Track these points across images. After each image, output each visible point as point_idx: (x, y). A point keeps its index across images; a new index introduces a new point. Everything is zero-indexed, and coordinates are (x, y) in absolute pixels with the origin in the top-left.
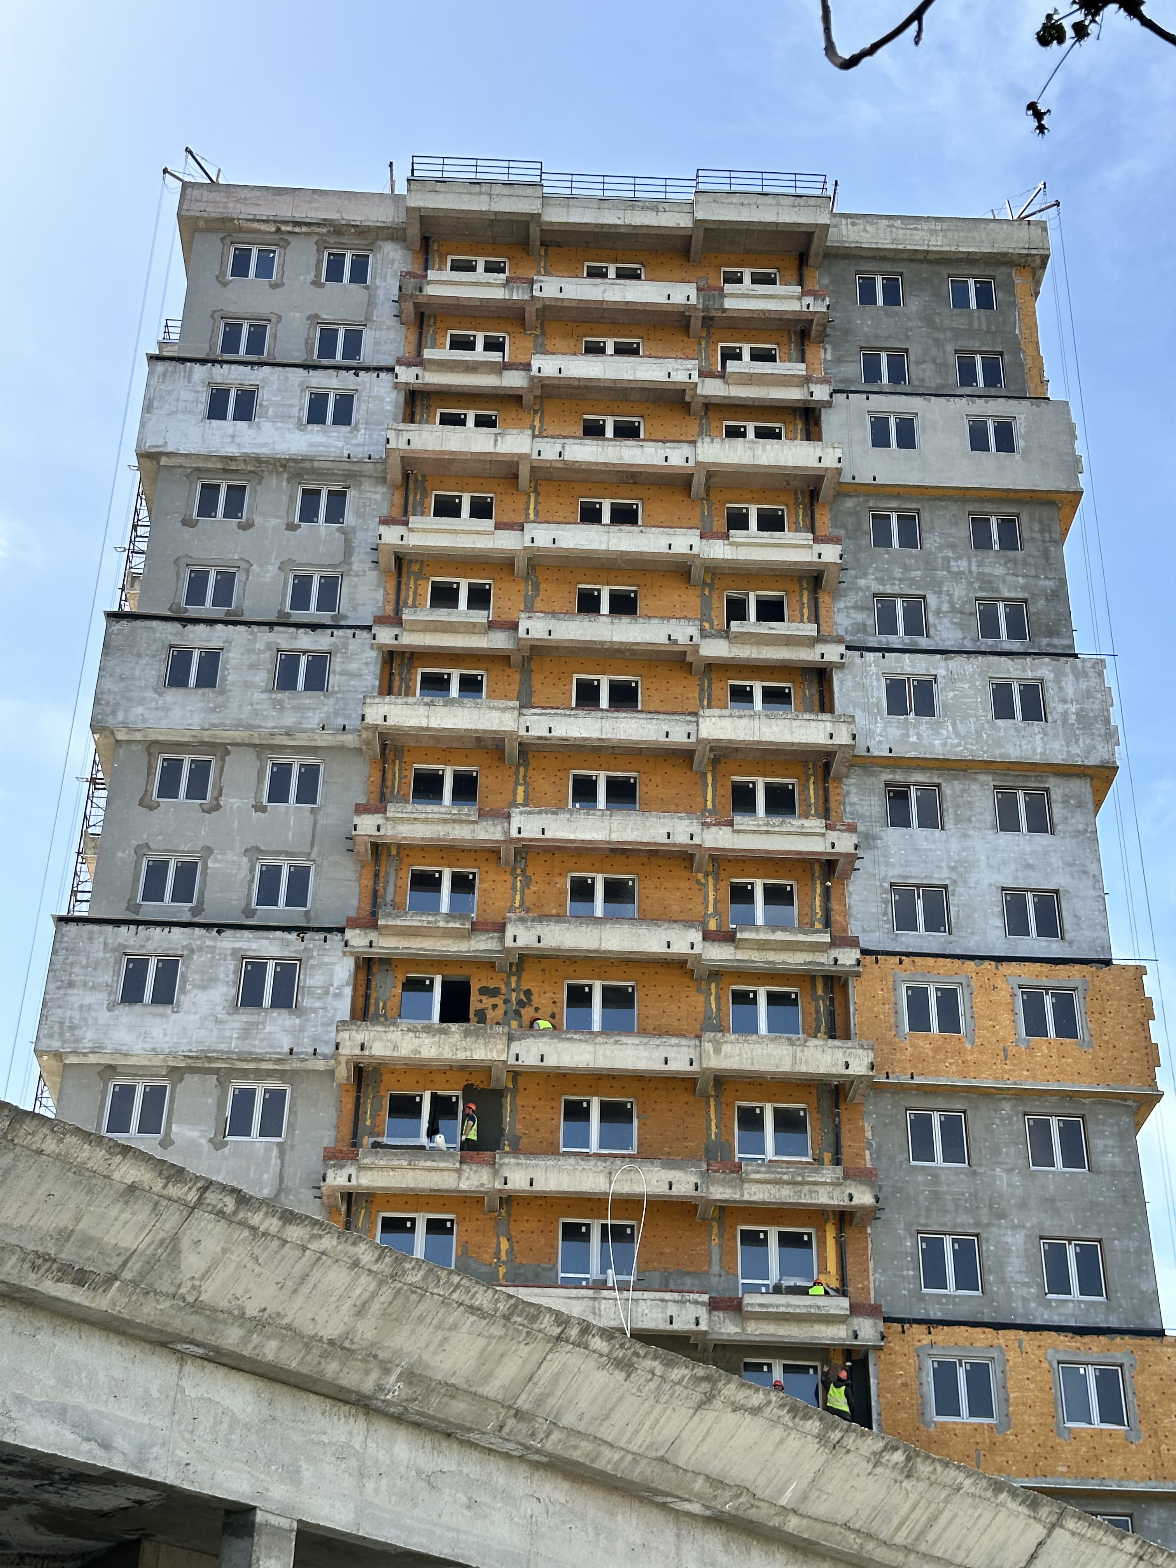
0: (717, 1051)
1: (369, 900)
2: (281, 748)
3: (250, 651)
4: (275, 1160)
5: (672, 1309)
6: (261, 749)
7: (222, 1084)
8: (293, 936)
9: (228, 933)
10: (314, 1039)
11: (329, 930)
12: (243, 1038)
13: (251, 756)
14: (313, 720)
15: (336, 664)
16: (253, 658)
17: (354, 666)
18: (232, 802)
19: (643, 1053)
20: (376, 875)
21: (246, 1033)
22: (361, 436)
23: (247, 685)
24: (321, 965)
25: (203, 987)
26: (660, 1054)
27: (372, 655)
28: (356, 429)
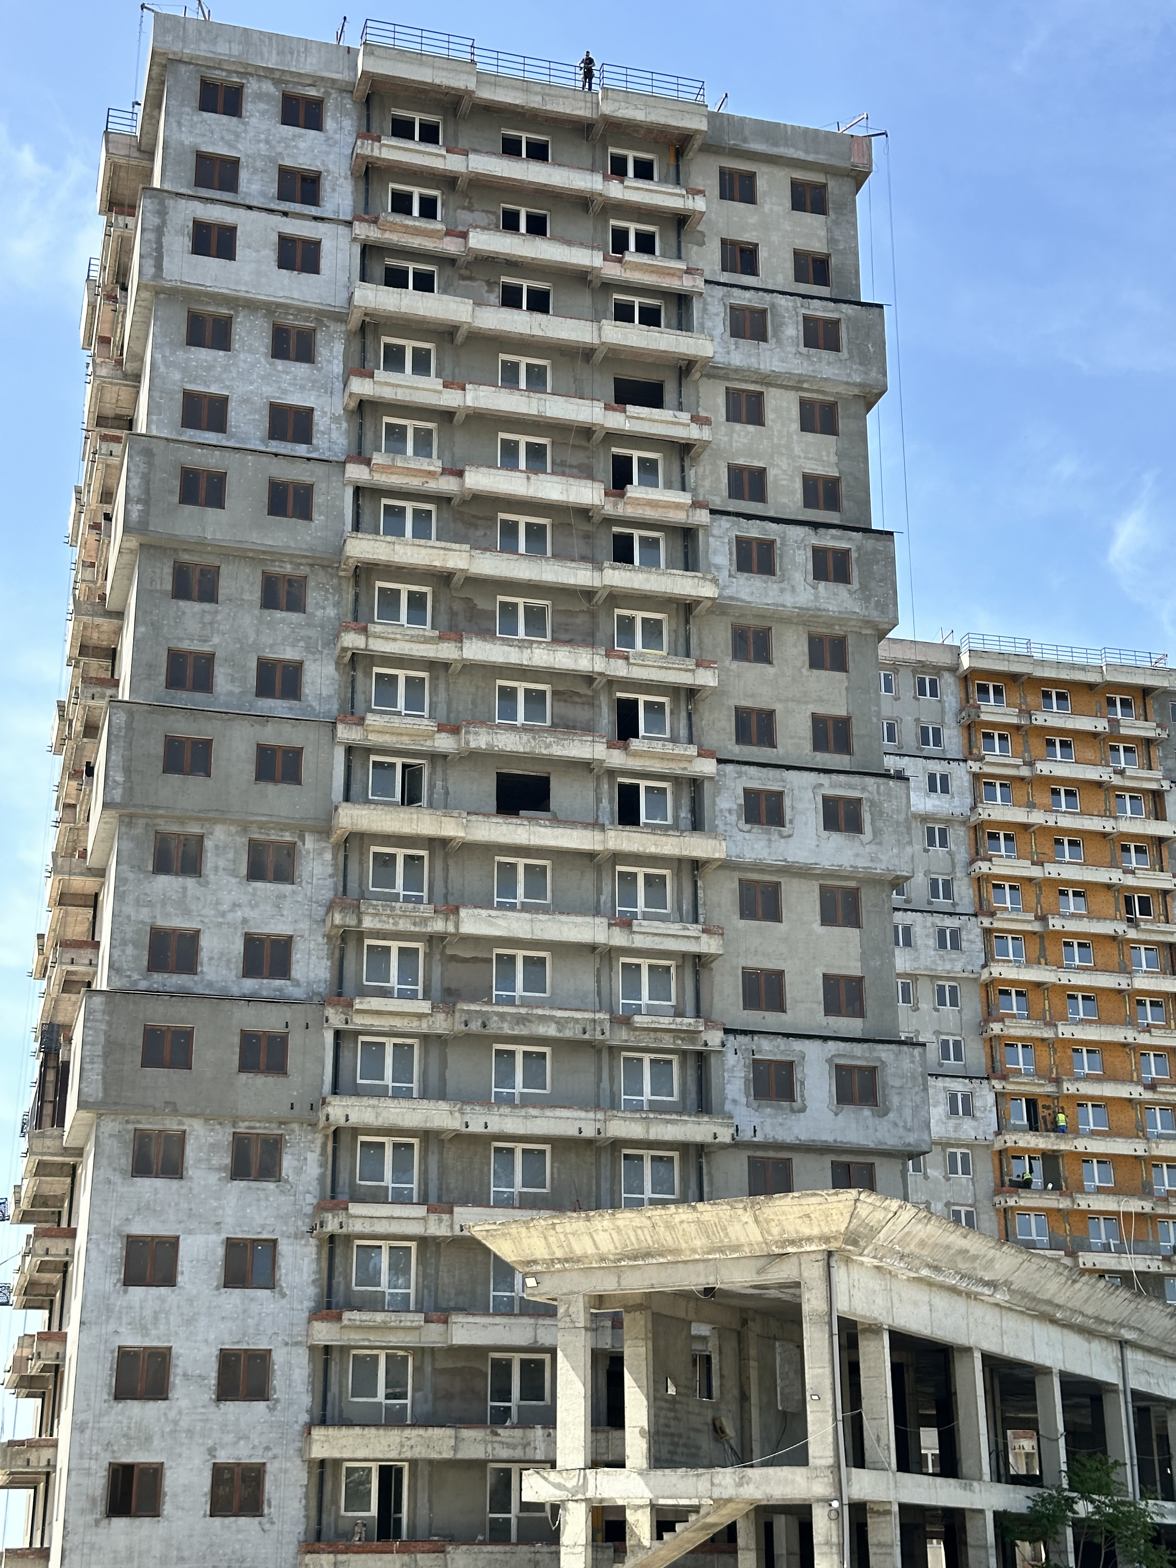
0: (1157, 1147)
1: (990, 1059)
2: (940, 978)
3: (925, 927)
4: (971, 1187)
5: (1149, 1263)
6: (933, 978)
7: (944, 1150)
8: (967, 1081)
9: (940, 1078)
10: (984, 1132)
11: (983, 1078)
12: (955, 1131)
13: (927, 981)
14: (958, 967)
15: (964, 935)
16: (927, 931)
17: (971, 937)
18: (923, 1006)
19: (1126, 1146)
20: (991, 1047)
21: (957, 1128)
22: (957, 801)
23: (927, 946)
24: (981, 1096)
25: (935, 1106)
26: (1133, 1147)
27: (978, 931)
28: (953, 797)
